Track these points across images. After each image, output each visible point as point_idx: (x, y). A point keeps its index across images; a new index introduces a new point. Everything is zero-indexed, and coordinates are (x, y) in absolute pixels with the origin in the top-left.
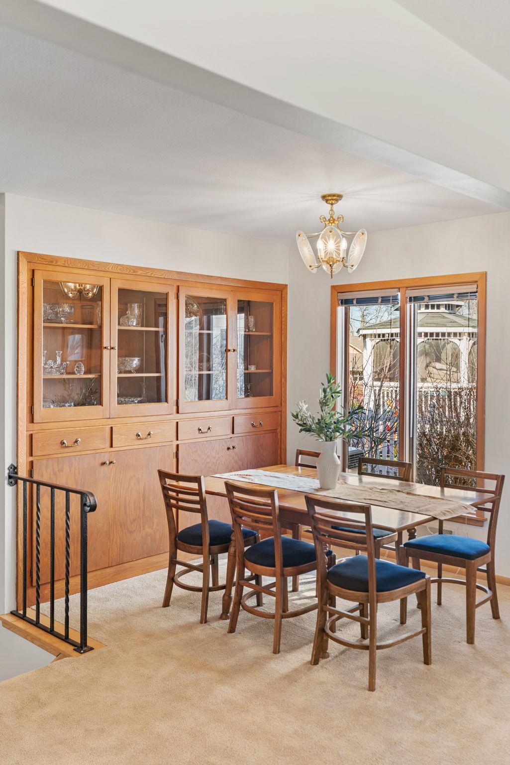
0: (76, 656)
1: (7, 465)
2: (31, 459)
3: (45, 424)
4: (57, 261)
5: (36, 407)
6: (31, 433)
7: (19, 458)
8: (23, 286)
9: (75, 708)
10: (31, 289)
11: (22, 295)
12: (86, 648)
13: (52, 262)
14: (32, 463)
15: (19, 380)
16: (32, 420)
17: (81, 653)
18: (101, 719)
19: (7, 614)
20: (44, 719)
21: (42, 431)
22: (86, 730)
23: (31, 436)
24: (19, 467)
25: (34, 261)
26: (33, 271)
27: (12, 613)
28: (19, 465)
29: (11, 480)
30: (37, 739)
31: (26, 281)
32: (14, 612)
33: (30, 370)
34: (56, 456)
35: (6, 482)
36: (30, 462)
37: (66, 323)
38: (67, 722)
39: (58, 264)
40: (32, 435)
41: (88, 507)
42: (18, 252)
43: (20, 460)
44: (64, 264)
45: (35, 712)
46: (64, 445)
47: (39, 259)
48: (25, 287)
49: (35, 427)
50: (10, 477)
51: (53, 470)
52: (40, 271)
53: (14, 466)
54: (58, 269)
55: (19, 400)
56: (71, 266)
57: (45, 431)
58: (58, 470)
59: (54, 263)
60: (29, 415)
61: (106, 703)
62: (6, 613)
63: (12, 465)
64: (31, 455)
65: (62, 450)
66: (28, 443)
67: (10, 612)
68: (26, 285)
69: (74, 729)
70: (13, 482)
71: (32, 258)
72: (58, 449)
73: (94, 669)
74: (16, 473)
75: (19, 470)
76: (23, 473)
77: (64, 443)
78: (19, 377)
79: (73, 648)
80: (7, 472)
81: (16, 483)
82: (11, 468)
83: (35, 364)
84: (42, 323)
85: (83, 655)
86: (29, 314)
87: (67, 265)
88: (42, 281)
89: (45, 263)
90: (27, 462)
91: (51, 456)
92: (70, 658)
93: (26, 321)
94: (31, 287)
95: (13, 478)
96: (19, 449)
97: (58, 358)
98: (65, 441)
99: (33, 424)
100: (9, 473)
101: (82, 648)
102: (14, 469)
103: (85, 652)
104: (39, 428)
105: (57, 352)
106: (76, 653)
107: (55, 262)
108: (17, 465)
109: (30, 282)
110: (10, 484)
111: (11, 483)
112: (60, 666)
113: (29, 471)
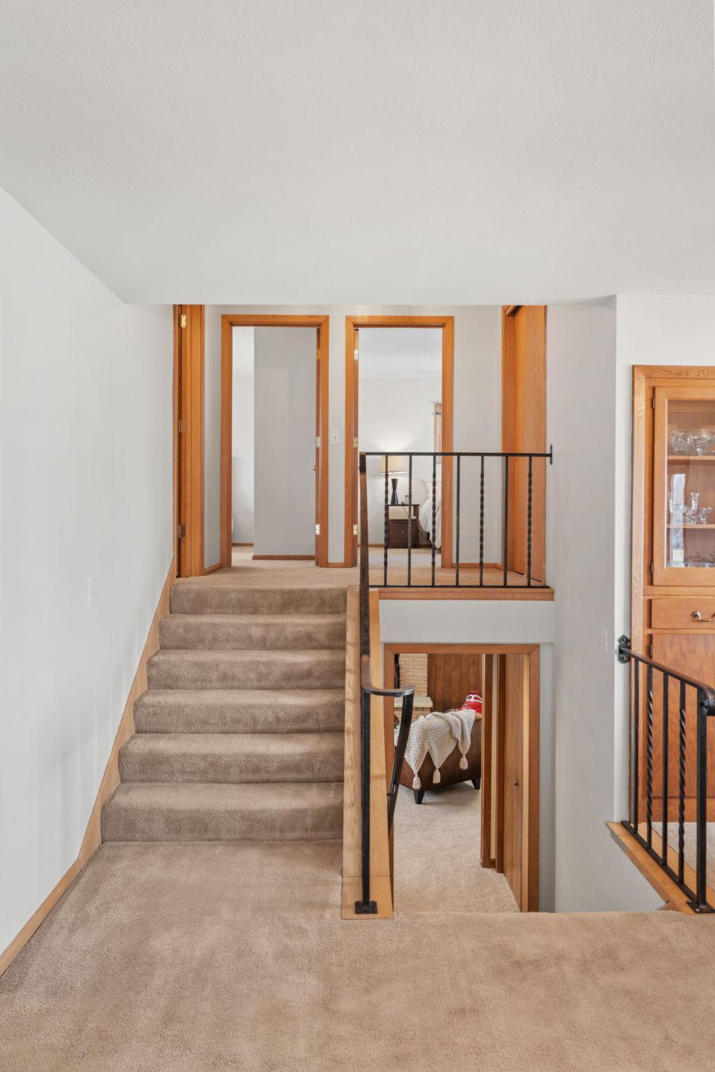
0: (687, 913)
1: (618, 635)
2: (650, 631)
3: (669, 588)
4: (687, 373)
5: (656, 564)
6: (651, 598)
7: (633, 629)
8: (640, 409)
9: (660, 992)
10: (651, 412)
11: (638, 421)
12: (704, 907)
13: (680, 374)
14: (650, 636)
15: (633, 529)
16: (651, 582)
17: (697, 912)
18: (694, 1029)
19: (616, 823)
20: (615, 991)
21: (666, 597)
22: (667, 1038)
23: (650, 602)
24: (633, 640)
25: (654, 376)
26: (654, 388)
27: (623, 823)
28: (633, 637)
29: (622, 655)
30: (594, 1016)
31: (644, 402)
32: (624, 823)
33: (649, 518)
34: (685, 631)
35: (616, 657)
36: (648, 635)
37: (704, 455)
38: (643, 1010)
39: (689, 376)
40: (651, 600)
41: (706, 708)
42: (633, 367)
43: (634, 631)
44: (698, 375)
45: (605, 974)
46: (696, 618)
47: (663, 372)
48: (641, 411)
49: (657, 591)
50: (621, 652)
51: (681, 650)
52: (664, 388)
53: (626, 638)
54: (690, 382)
55: (633, 555)
56: (708, 377)
57: (670, 597)
58: (689, 651)
59: (684, 376)
60: (646, 575)
61: (709, 1008)
62: (615, 821)
63: (624, 636)
64: (650, 626)
65: (695, 625)
66: (646, 610)
67: (620, 822)
68: (643, 408)
69: (651, 1028)
70: (625, 658)
71: (650, 372)
72: (688, 623)
73: (707, 944)
74: (630, 647)
75: (633, 644)
76: (638, 649)
77: (696, 616)
78: (633, 526)
79: (687, 899)
80: (617, 644)
81: (629, 660)
82: (623, 640)
83: (655, 509)
84: (666, 456)
85: (699, 917)
86: (648, 446)
87: (702, 376)
88: (667, 400)
89: (670, 376)
90: (644, 636)
91: (678, 631)
92: (679, 913)
93: (644, 453)
94: (651, 410)
95: (625, 652)
96: (633, 616)
97: (693, 502)
98: (699, 614)
99: (651, 587)
100: (620, 646)
101: (699, 905)
102: (626, 642)
103: (702, 912)
104: (661, 592)
105: (692, 494)
106: (688, 909)
107: (684, 374)
108: (631, 638)
109: (649, 403)
110: (621, 660)
111: (623, 658)
112: (661, 920)
113: (646, 646)
